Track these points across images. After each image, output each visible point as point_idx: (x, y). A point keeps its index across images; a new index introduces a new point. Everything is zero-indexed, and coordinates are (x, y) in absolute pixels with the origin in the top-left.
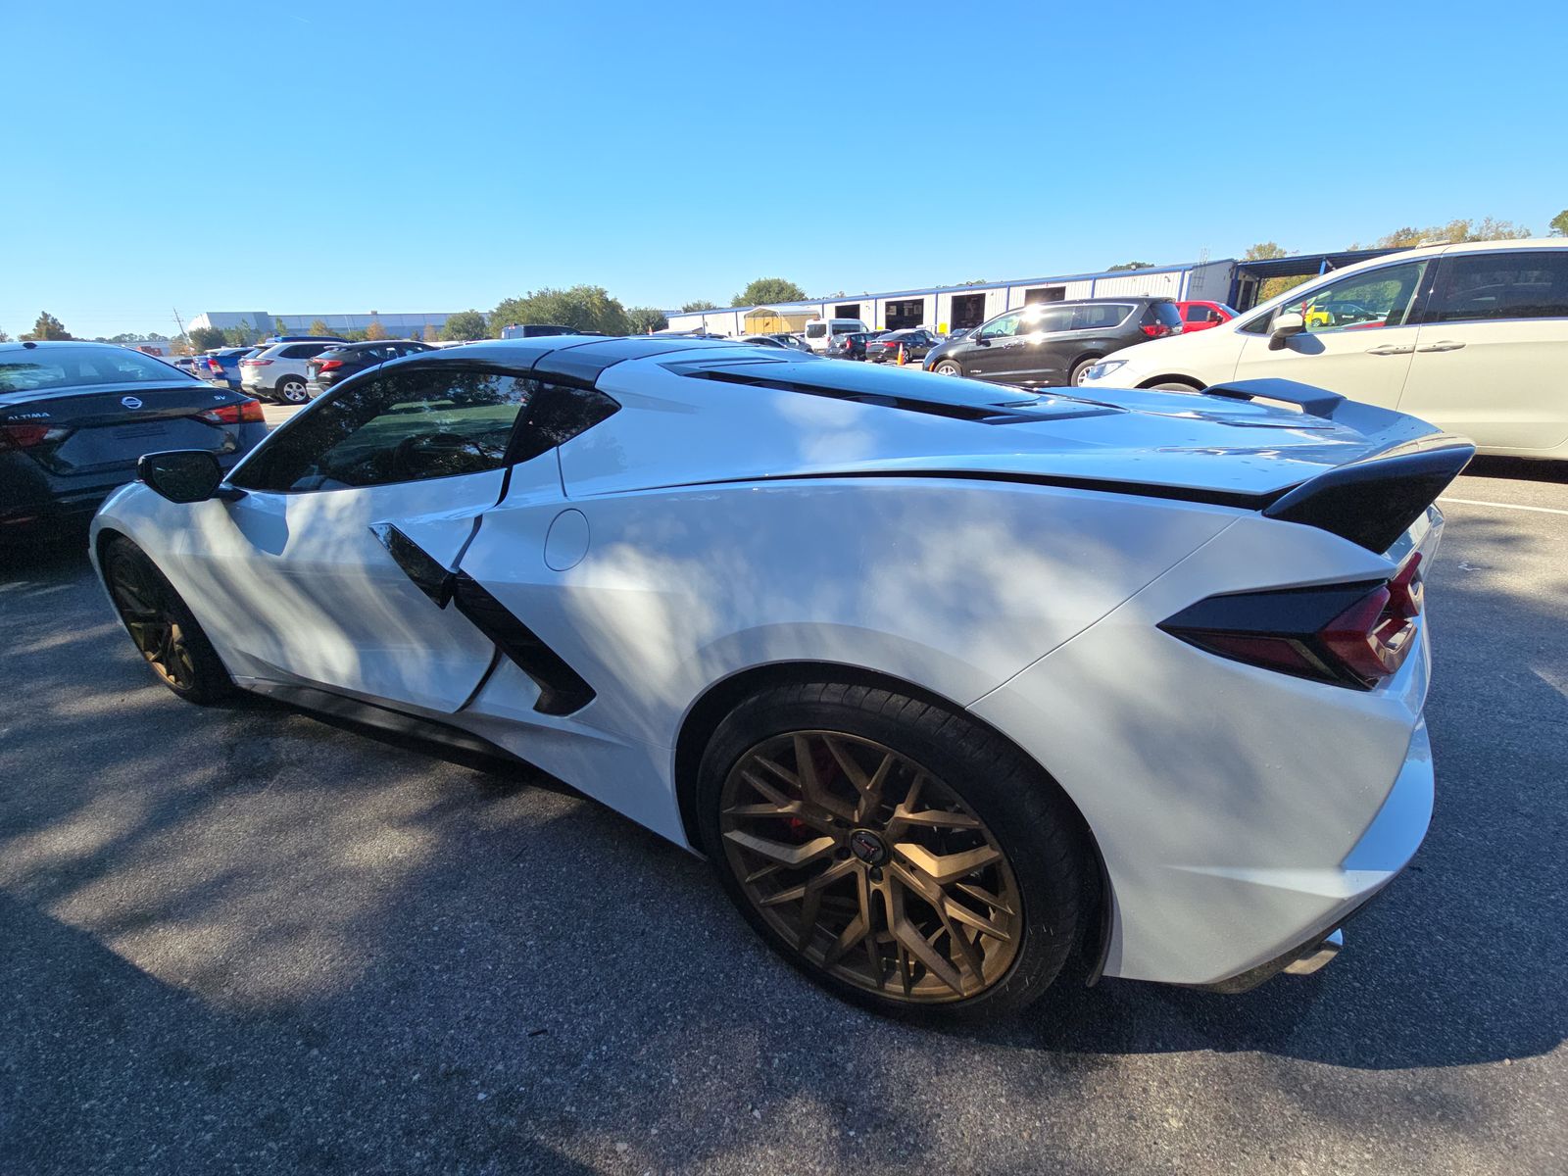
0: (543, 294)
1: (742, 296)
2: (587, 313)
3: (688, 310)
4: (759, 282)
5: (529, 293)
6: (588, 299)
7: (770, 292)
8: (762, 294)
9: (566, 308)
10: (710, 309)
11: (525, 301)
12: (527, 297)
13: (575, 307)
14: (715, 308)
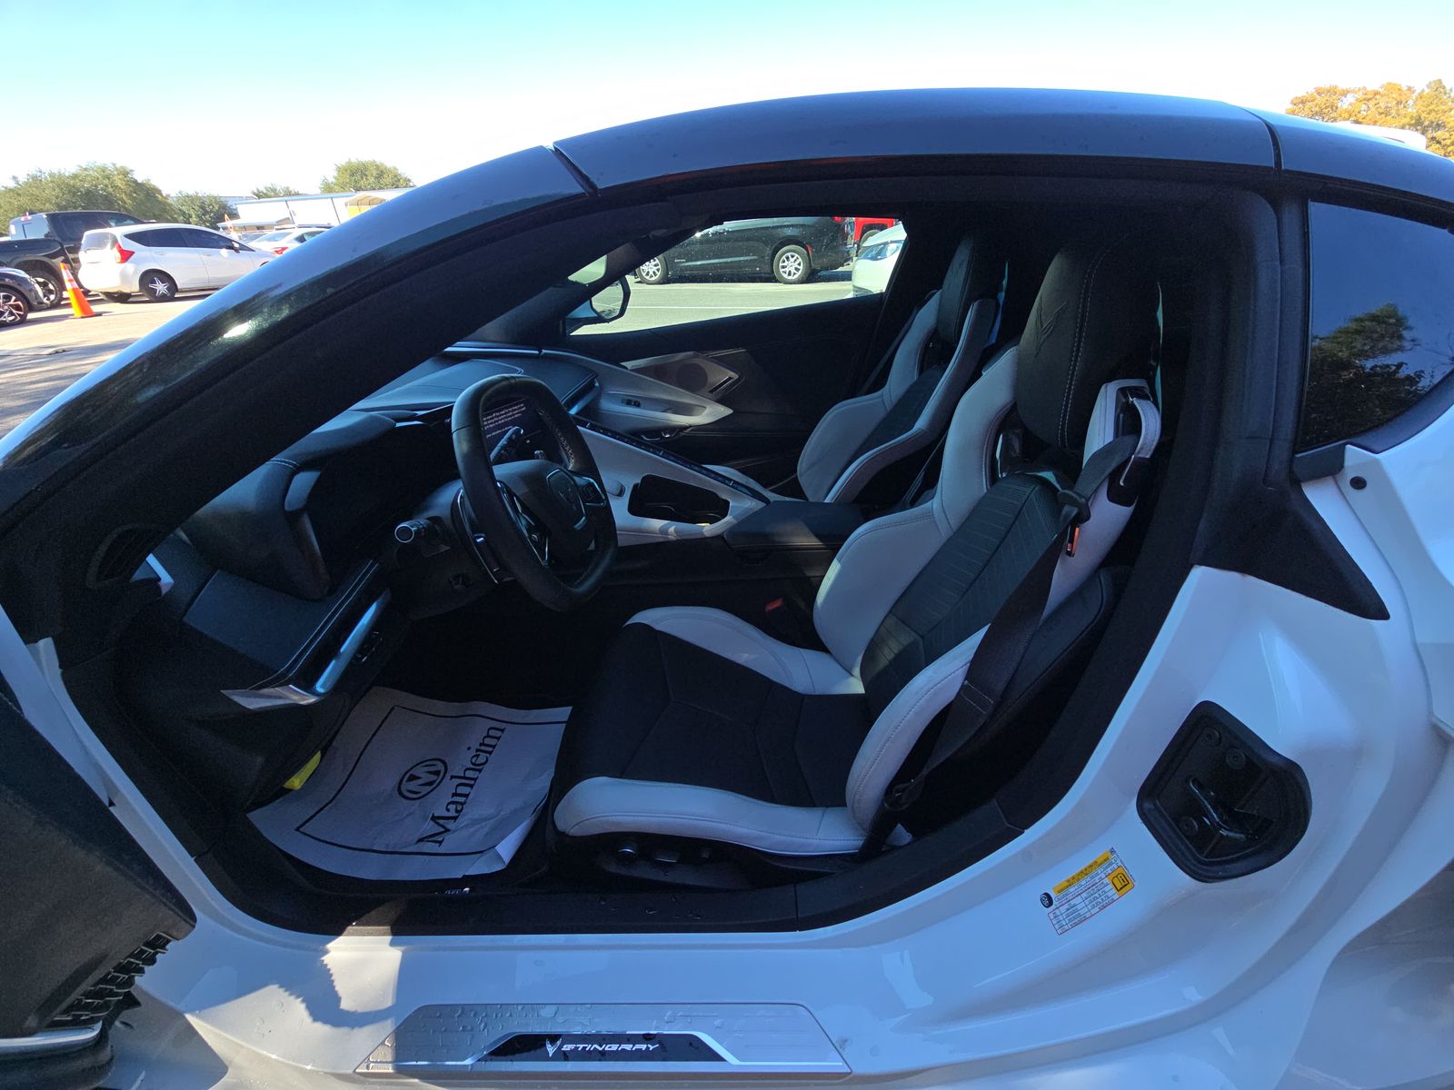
0: (34, 178)
1: (331, 180)
2: (108, 200)
3: (260, 195)
4: (349, 162)
5: (14, 178)
6: (106, 182)
7: (366, 175)
8: (358, 177)
9: (74, 194)
10: (289, 194)
11: (11, 190)
12: (12, 185)
13: (88, 192)
14: (297, 194)
